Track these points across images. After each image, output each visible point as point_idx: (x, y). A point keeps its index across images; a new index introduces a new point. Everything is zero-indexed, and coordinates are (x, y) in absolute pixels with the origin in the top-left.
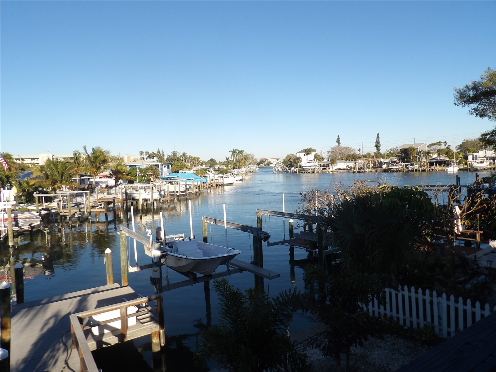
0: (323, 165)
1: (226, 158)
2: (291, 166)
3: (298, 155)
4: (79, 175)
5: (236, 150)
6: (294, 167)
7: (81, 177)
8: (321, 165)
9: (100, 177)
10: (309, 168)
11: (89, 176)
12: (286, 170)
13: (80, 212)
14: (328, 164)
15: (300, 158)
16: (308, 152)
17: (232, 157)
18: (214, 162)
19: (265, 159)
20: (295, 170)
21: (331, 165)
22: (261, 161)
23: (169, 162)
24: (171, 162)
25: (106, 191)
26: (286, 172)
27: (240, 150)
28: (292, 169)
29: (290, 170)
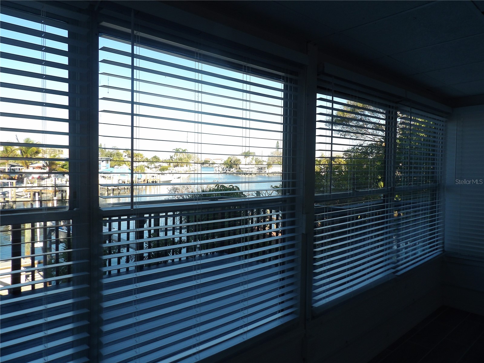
0: (260, 168)
1: (170, 156)
2: (231, 167)
3: (239, 157)
4: (10, 165)
5: (179, 149)
6: (234, 169)
7: (11, 167)
8: (259, 168)
9: (34, 168)
10: (247, 170)
11: (22, 166)
12: (226, 171)
13: (4, 200)
14: (265, 167)
15: (239, 160)
16: (246, 155)
17: (176, 156)
18: (157, 159)
19: (209, 159)
20: (235, 171)
21: (268, 168)
22: (206, 161)
23: (108, 157)
24: (110, 157)
25: (37, 182)
26: (226, 172)
27: (183, 150)
28: (232, 170)
29: (230, 171)
